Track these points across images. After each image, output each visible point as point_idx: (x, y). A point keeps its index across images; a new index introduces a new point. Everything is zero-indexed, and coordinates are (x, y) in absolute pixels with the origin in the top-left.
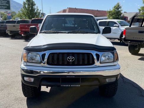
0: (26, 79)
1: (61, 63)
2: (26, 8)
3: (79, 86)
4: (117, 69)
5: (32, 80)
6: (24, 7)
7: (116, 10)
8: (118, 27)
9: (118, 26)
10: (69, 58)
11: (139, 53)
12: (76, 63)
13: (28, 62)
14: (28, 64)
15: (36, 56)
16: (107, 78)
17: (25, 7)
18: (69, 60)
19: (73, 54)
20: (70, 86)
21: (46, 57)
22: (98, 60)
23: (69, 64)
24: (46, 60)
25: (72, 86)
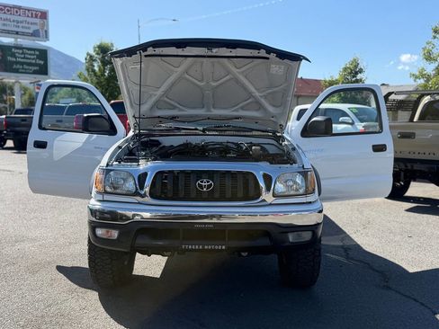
0: (99, 232)
1: (182, 194)
2: (94, 71)
3: (224, 247)
4: (314, 210)
5: (115, 234)
6: (88, 70)
7: (349, 77)
8: (352, 124)
9: (351, 121)
10: (202, 182)
11: (408, 194)
12: (217, 195)
13: (106, 192)
14: (107, 197)
15: (125, 180)
16: (291, 232)
17: (90, 69)
18: (201, 186)
19: (210, 174)
20: (203, 249)
21: (148, 182)
22: (268, 189)
23: (200, 197)
24: (147, 189)
25: (206, 247)
